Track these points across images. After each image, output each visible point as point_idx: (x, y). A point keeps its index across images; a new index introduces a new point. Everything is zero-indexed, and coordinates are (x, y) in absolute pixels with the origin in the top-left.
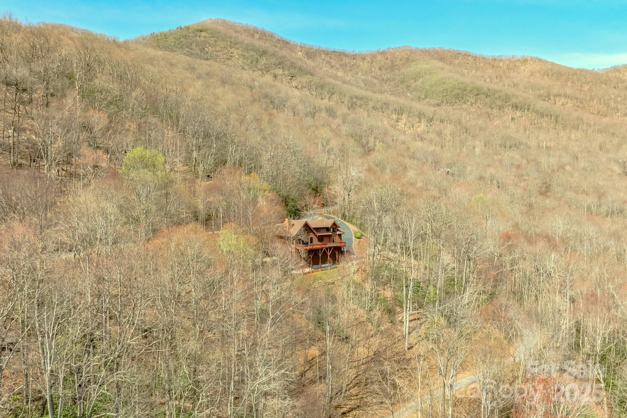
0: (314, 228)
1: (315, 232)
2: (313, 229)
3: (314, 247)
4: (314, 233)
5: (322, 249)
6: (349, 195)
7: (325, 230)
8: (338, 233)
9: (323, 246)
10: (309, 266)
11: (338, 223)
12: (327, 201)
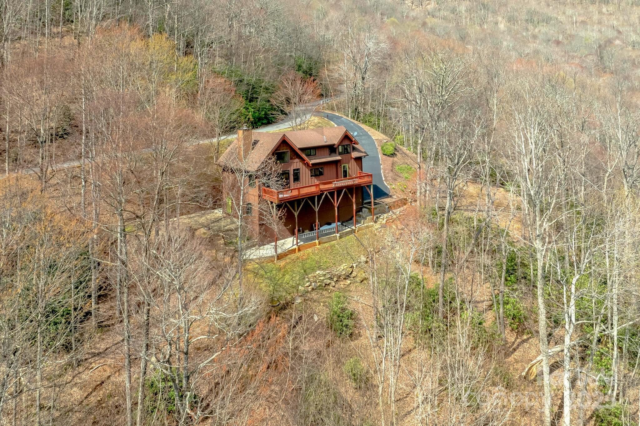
0: (302, 150)
1: (304, 156)
2: (299, 152)
3: (304, 191)
4: (302, 160)
5: (320, 197)
6: (363, 79)
7: (327, 151)
8: (355, 154)
9: (322, 187)
10: (293, 234)
11: (354, 134)
12: (327, 90)
